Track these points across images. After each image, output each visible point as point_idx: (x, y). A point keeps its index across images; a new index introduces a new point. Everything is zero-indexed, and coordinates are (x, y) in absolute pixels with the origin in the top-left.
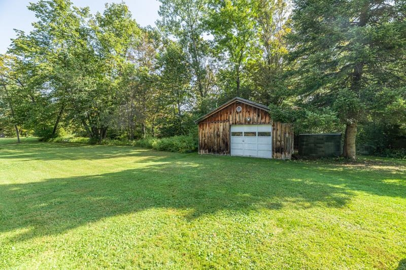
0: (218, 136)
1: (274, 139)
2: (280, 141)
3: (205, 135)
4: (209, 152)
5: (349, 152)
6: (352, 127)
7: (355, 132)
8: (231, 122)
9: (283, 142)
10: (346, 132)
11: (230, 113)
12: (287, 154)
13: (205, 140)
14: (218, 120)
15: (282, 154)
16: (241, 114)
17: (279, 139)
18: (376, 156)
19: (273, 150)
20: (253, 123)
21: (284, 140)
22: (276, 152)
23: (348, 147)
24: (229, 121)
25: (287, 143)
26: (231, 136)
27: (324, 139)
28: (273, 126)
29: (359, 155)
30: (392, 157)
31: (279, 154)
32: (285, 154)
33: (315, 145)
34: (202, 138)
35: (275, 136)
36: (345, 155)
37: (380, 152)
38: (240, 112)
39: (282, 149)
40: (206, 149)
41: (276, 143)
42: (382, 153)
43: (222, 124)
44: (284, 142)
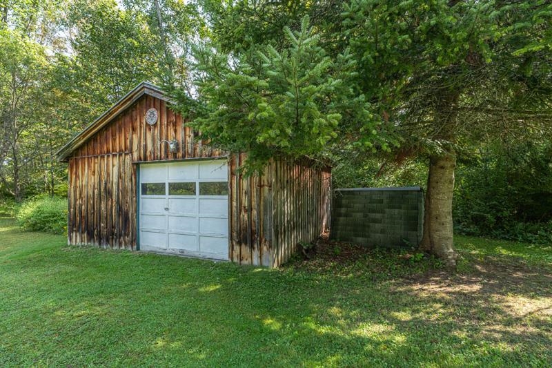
0: (109, 193)
1: (234, 204)
2: (249, 210)
3: (80, 194)
4: (89, 240)
5: (436, 236)
6: (442, 168)
7: (451, 182)
8: (136, 155)
9: (255, 212)
10: (429, 183)
11: (134, 129)
12: (265, 248)
13: (81, 205)
14: (108, 151)
15: (252, 247)
16: (157, 132)
17: (245, 203)
18: (496, 237)
19: (231, 238)
20: (184, 156)
21: (259, 205)
22: (239, 243)
23: (434, 225)
24: (131, 152)
25: (265, 214)
26: (141, 196)
27: (385, 201)
28: (231, 164)
29: (460, 234)
30: (530, 242)
31: (246, 250)
32: (260, 250)
33: (365, 216)
34: (76, 200)
35: (235, 196)
36: (427, 245)
37: (503, 228)
38: (155, 125)
39: (253, 233)
40: (83, 232)
41: (238, 218)
42: (508, 232)
43: (116, 161)
44: (259, 213)
